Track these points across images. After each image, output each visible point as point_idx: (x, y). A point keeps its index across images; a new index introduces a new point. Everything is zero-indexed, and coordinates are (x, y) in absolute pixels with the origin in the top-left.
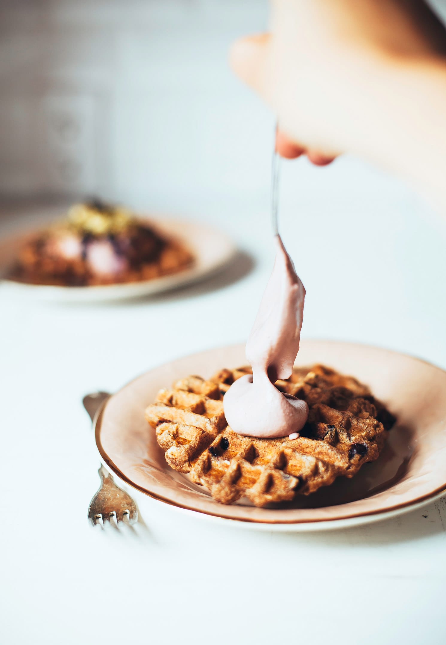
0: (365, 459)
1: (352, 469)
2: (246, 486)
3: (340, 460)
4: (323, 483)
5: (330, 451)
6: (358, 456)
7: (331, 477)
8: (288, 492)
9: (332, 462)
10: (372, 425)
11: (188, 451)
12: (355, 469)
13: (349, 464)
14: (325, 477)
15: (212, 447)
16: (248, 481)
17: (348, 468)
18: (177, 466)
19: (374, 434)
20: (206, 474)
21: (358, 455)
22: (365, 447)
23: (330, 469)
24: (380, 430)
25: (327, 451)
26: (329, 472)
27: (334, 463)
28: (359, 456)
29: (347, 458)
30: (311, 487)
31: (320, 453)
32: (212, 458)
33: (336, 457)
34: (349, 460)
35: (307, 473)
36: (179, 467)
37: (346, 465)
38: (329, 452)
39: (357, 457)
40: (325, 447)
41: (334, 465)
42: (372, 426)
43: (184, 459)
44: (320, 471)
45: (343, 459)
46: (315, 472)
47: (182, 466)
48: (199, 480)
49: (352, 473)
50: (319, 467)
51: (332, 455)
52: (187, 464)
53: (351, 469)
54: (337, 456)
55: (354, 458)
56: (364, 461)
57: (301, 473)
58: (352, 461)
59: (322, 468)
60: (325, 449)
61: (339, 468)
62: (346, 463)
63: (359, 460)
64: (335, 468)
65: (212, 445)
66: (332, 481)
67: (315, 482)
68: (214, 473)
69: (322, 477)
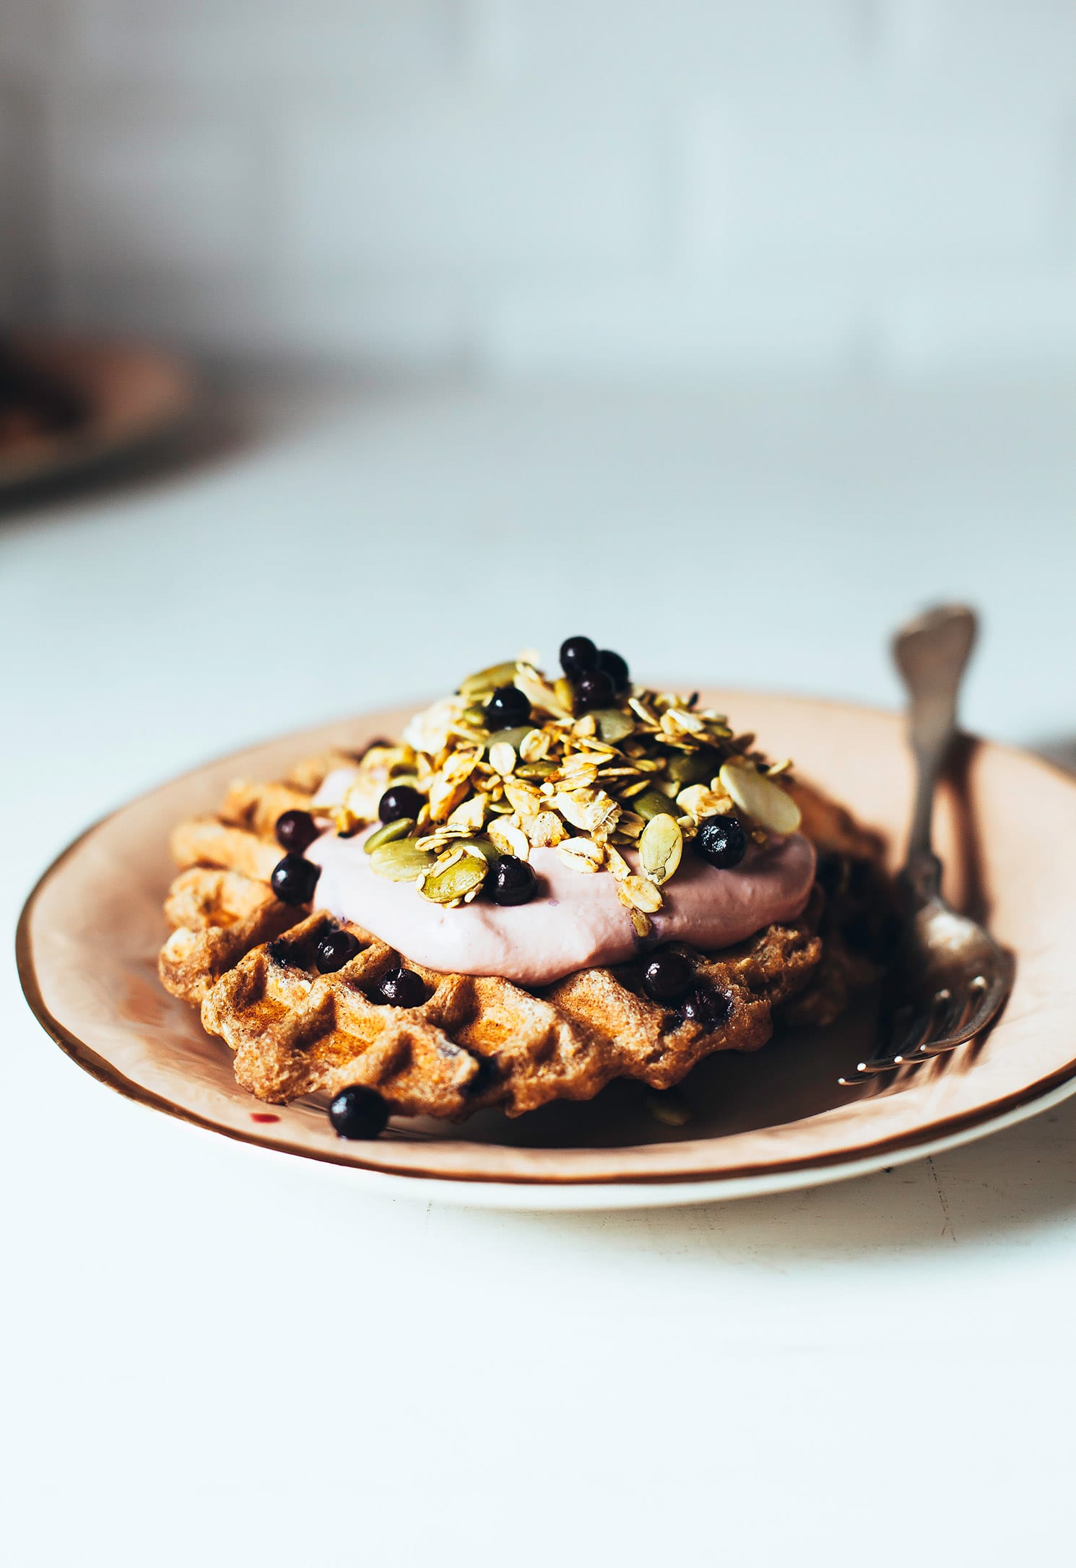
0: (715, 1042)
1: (664, 1063)
2: (334, 1058)
3: (633, 1030)
4: (558, 1087)
5: (610, 999)
6: (693, 1029)
7: (589, 1075)
8: (441, 1097)
9: (610, 1035)
10: (779, 942)
11: (213, 944)
12: (671, 1065)
13: (657, 1046)
14: (571, 1074)
15: (284, 942)
16: (345, 1046)
17: (654, 1057)
18: (177, 983)
19: (777, 969)
20: (240, 1010)
21: (693, 1026)
22: (727, 1002)
23: (592, 1052)
24: (802, 959)
25: (601, 999)
26: (587, 1060)
27: (615, 1036)
28: (697, 1029)
29: (657, 1030)
30: (520, 1096)
31: (582, 1000)
32: (270, 968)
33: (624, 1020)
34: (661, 1035)
35: (515, 1053)
36: (183, 986)
37: (649, 1050)
38: (606, 1002)
39: (688, 1032)
40: (599, 986)
41: (611, 1043)
42: (778, 945)
43: (196, 966)
44: (563, 1054)
45: (642, 1030)
46: (545, 1051)
47: (190, 986)
48: (220, 1025)
49: (664, 1074)
50: (561, 1040)
51: (615, 1014)
52: (203, 980)
53: (660, 1064)
54: (628, 1017)
55: (678, 1033)
56: (710, 1044)
57: (501, 1047)
58: (668, 1040)
59: (567, 1045)
60: (597, 992)
61: (623, 1054)
62: (647, 1044)
63: (693, 1040)
64: (610, 1052)
65: (286, 934)
66: (590, 1088)
67: (534, 1081)
68: (265, 1011)
69: (562, 1072)
